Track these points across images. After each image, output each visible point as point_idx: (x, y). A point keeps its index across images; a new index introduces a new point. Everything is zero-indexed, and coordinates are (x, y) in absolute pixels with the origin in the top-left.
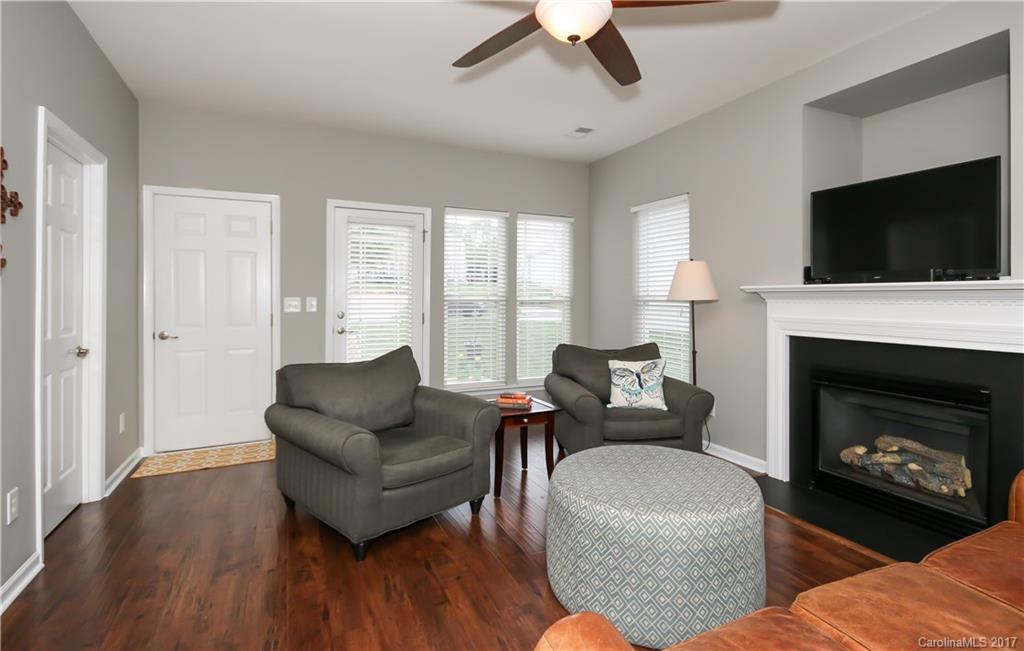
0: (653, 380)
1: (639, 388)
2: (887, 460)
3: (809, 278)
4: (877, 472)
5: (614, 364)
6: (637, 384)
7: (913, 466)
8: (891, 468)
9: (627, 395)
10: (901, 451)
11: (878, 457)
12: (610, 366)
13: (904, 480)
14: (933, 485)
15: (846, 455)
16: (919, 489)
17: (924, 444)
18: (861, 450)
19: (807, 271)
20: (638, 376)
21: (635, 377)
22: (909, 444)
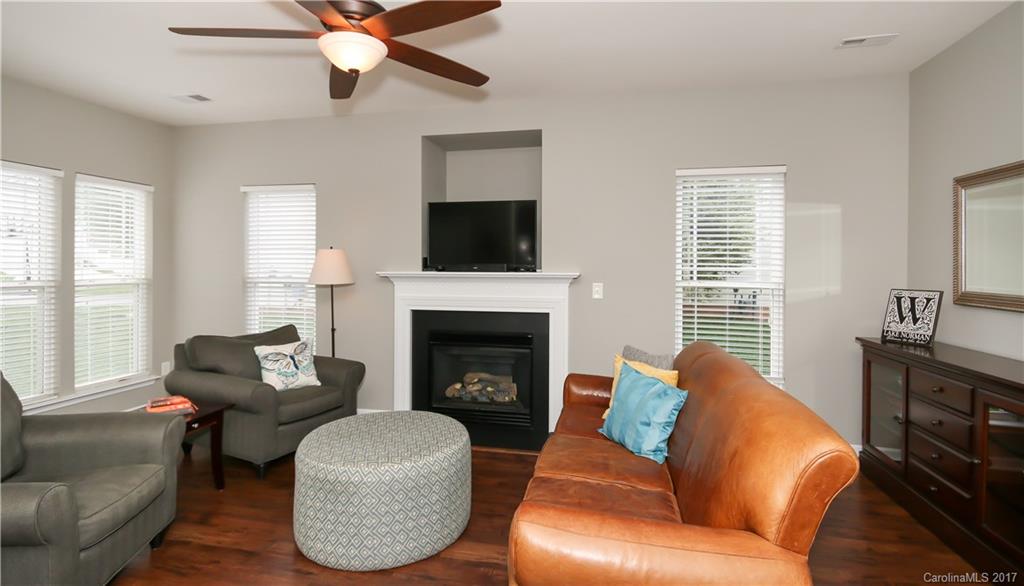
0: (306, 361)
1: (295, 369)
2: (474, 388)
3: (426, 267)
4: (468, 398)
5: (261, 351)
6: (292, 366)
7: (489, 389)
8: (477, 393)
9: (283, 378)
10: (480, 381)
11: (471, 388)
12: (257, 353)
13: (484, 399)
14: (499, 398)
15: (449, 392)
16: (493, 402)
17: (492, 374)
18: (458, 386)
19: (425, 260)
20: (292, 358)
21: (289, 359)
22: (484, 376)
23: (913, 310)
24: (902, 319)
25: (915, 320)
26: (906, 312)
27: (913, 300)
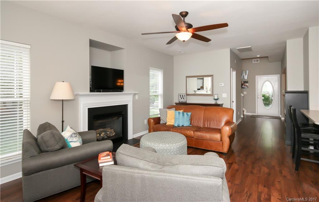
7: (108, 133)
16: (109, 137)
23: (183, 97)
24: (182, 99)
25: (184, 99)
26: (182, 98)
27: (182, 95)
